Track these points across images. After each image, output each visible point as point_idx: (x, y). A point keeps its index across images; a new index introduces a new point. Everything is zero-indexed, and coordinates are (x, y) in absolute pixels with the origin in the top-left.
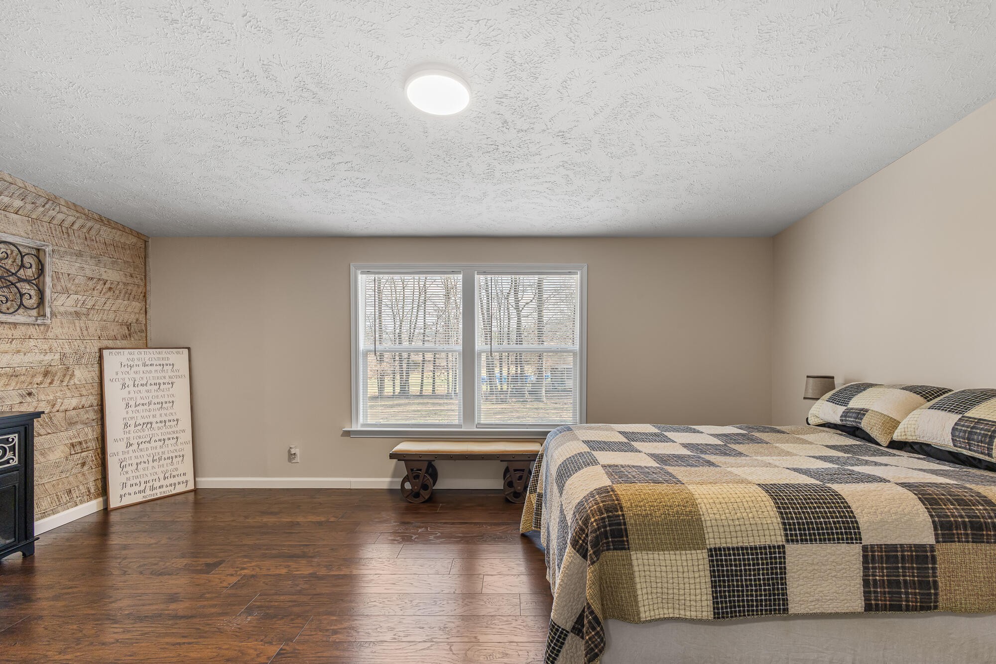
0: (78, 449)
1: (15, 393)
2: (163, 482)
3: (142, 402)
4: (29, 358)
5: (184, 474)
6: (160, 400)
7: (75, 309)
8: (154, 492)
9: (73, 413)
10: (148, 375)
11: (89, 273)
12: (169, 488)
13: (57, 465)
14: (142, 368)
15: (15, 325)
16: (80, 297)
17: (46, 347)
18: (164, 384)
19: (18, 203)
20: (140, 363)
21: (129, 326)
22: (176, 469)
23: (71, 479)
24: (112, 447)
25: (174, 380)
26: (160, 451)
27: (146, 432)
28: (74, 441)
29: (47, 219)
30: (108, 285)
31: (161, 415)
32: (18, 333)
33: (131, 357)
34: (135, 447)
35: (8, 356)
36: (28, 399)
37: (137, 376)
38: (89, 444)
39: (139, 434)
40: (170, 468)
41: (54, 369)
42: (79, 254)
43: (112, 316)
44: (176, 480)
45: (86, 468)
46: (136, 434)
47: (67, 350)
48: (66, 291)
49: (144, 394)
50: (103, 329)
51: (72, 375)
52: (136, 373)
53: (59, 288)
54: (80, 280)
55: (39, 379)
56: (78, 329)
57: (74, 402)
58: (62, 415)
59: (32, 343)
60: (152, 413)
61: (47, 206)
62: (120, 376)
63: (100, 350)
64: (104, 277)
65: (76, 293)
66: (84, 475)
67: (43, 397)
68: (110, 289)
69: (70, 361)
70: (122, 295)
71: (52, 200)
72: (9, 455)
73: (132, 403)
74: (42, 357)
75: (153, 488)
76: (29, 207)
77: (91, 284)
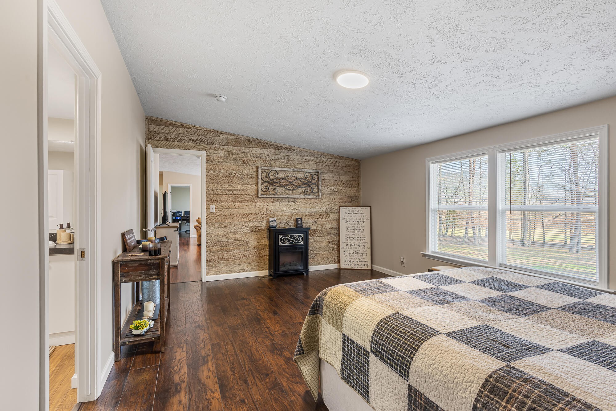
0: (331, 243)
1: (311, 221)
2: (358, 263)
3: (352, 228)
4: (315, 210)
5: (367, 262)
6: (359, 228)
7: (330, 192)
8: (356, 266)
9: (329, 230)
10: (354, 218)
11: (335, 178)
12: (361, 266)
13: (324, 248)
14: (353, 215)
15: (311, 199)
16: (332, 188)
17: (320, 206)
18: (360, 222)
19: (312, 158)
20: (352, 213)
21: (351, 198)
22: (364, 259)
23: (329, 254)
24: (342, 245)
25: (364, 220)
26: (358, 249)
27: (353, 241)
28: (330, 240)
29: (321, 161)
30: (343, 182)
31: (359, 235)
32: (312, 201)
33: (349, 210)
34: (349, 246)
35: (309, 209)
36: (315, 224)
37: (351, 218)
38: (335, 242)
39: (351, 241)
40: (361, 257)
41: (323, 214)
42: (332, 172)
43: (344, 194)
44: (364, 263)
45: (334, 251)
46: (350, 241)
47: (327, 207)
48: (327, 186)
49: (353, 225)
50: (341, 199)
51: (329, 216)
52: (350, 216)
53: (325, 185)
54: (332, 181)
55: (318, 217)
56: (332, 199)
57: (330, 226)
58: (325, 230)
59: (316, 205)
60: (356, 233)
61: (321, 157)
62: (345, 217)
63: (340, 207)
64: (342, 179)
65: (331, 186)
66: (333, 253)
67: (319, 223)
68: (344, 183)
69: (328, 211)
70: (349, 185)
71: (323, 154)
72: (301, 241)
73: (349, 228)
74: (319, 210)
75: (355, 265)
76: (316, 159)
77: (336, 182)
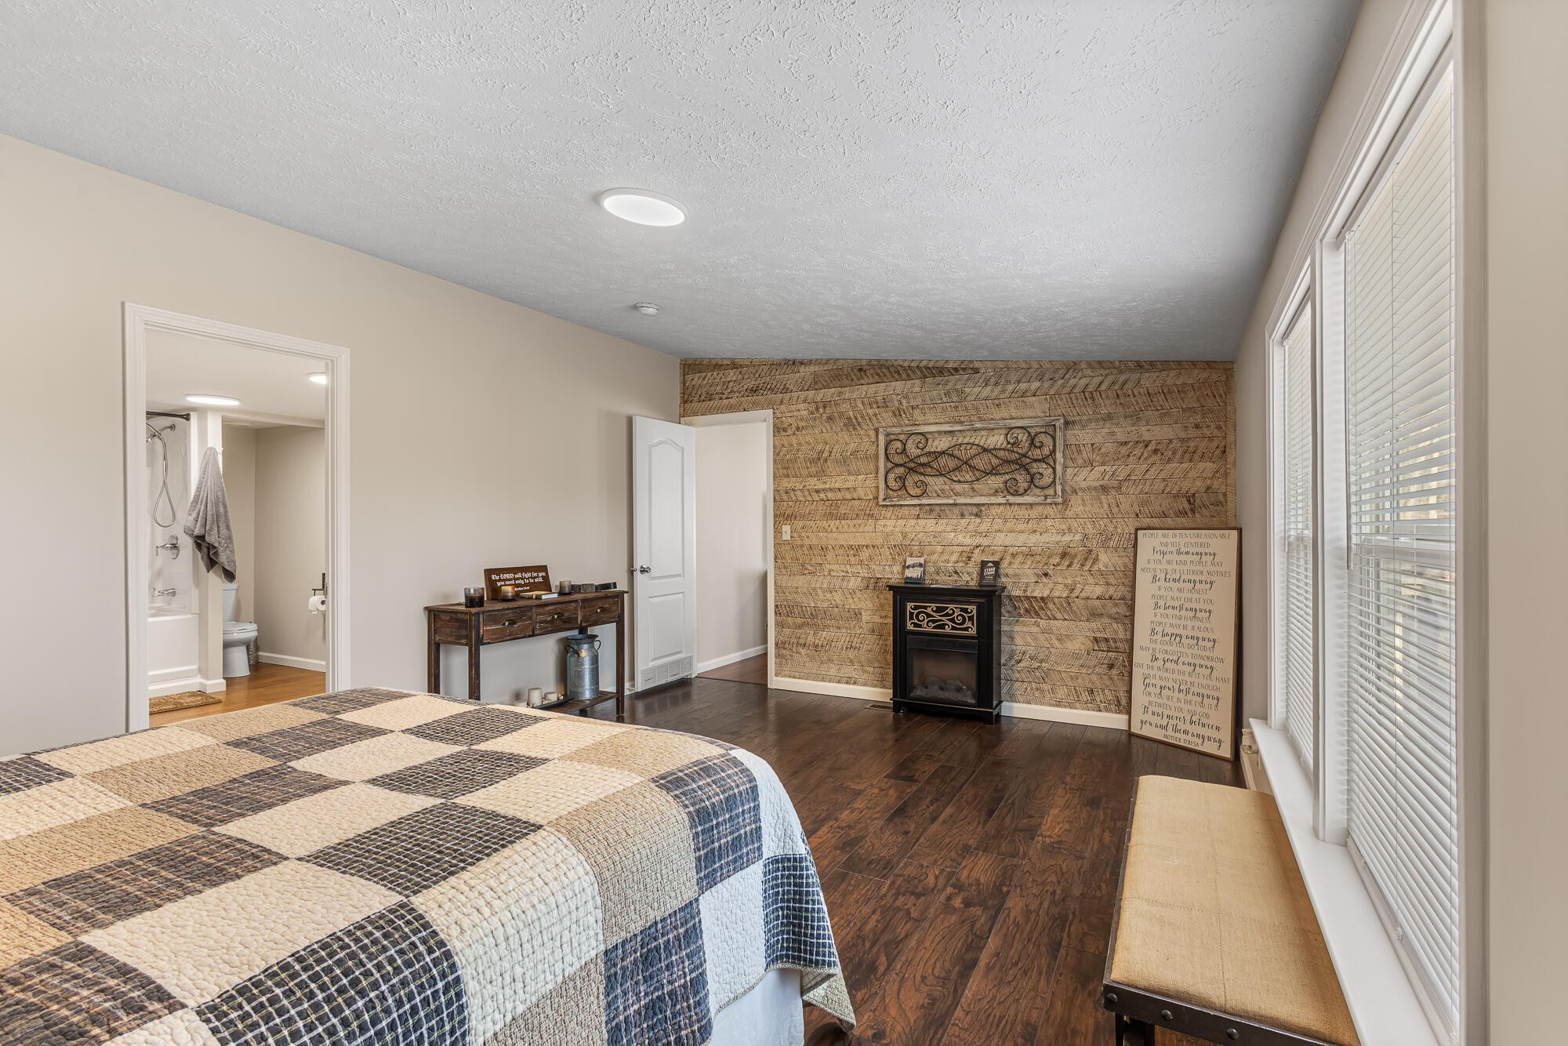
0: (1103, 646)
1: (1029, 571)
2: (1187, 727)
3: (1172, 603)
4: (1045, 538)
5: (1218, 728)
6: (1195, 605)
7: (1101, 483)
8: (1178, 735)
9: (1097, 603)
10: (1182, 567)
11: (1121, 437)
12: (1195, 739)
13: (1076, 656)
14: (1175, 557)
15: (1031, 505)
16: (1108, 468)
17: (1064, 527)
18: (1201, 582)
19: (1035, 385)
20: (1174, 549)
22: (1207, 716)
23: (1094, 678)
24: (1139, 656)
25: (1214, 578)
26: (1189, 680)
27: (1174, 648)
28: (1098, 635)
29: (1067, 390)
30: (1151, 447)
31: (1193, 627)
32: (1035, 512)
33: (1165, 540)
34: (1160, 663)
35: (1025, 536)
36: (1044, 580)
37: (1170, 567)
38: (1119, 644)
39: (1166, 647)
40: (1198, 709)
41: (1073, 551)
42: (1109, 417)
43: (1159, 486)
44: (1206, 732)
45: (1114, 672)
46: (1163, 647)
47: (1090, 529)
48: (1090, 463)
49: (1176, 594)
50: (1143, 504)
51: (1096, 560)
52: (1169, 562)
53: (1080, 462)
54: (1109, 447)
55: (1056, 560)
56: (1106, 507)
57: (1099, 590)
58: (1082, 602)
59: (1049, 522)
60: (1182, 622)
61: (1067, 376)
62: (1152, 565)
63: (1137, 530)
64: (1147, 437)
65: (1103, 464)
66: (1111, 679)
67: (1060, 580)
68: (1156, 451)
69: (1092, 544)
70: (1178, 456)
71: (1072, 366)
72: (968, 624)
73: (1161, 603)
74: (1059, 538)
75: (1176, 730)
76: (1046, 385)
77: (1124, 450)
